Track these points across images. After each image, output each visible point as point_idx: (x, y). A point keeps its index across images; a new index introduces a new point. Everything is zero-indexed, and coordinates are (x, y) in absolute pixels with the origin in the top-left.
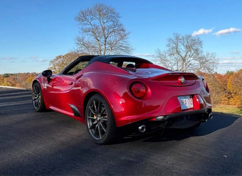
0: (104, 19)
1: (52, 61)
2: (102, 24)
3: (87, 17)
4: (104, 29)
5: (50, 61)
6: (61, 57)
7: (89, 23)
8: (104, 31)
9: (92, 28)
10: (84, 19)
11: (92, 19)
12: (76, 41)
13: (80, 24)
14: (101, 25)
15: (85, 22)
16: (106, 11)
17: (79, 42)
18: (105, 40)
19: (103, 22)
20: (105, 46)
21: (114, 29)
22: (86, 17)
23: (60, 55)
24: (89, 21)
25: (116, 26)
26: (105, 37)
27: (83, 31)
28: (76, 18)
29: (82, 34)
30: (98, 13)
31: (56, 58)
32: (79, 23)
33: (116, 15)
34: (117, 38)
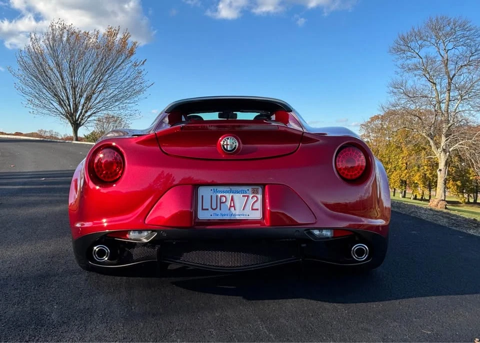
0: (447, 43)
1: (363, 125)
2: (443, 53)
3: (412, 44)
4: (446, 62)
5: (361, 125)
6: (379, 118)
7: (415, 55)
8: (446, 65)
9: (421, 63)
11: (421, 46)
12: (391, 89)
13: (399, 58)
14: (441, 55)
15: (409, 54)
16: (452, 29)
17: (395, 90)
18: (450, 81)
19: (445, 49)
20: (449, 93)
21: (470, 60)
23: (377, 115)
24: (416, 50)
25: (475, 53)
26: (449, 76)
27: (403, 70)
28: (391, 49)
29: (401, 76)
30: (433, 34)
31: (369, 120)
32: (397, 57)
33: (472, 32)
34: (474, 76)
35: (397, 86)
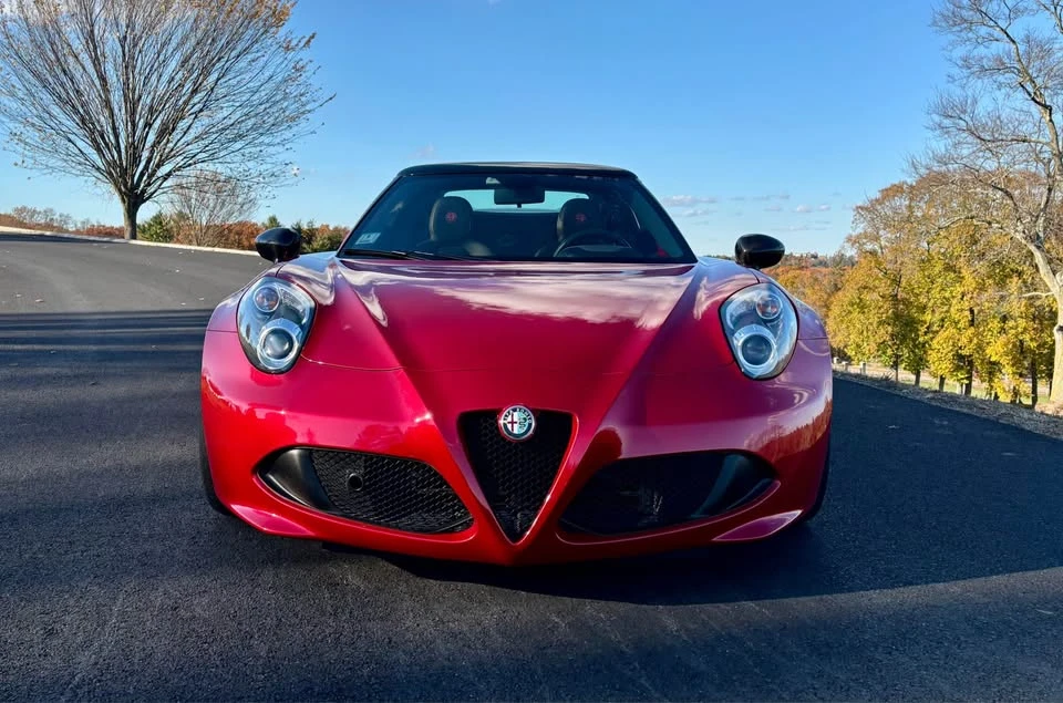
1: (862, 208)
3: (992, 8)
5: (857, 208)
6: (902, 192)
7: (997, 33)
9: (1014, 54)
10: (977, 17)
11: (1014, 13)
12: (937, 118)
13: (956, 42)
15: (983, 31)
17: (947, 122)
22: (984, 9)
23: (897, 182)
24: (999, 22)
27: (966, 72)
28: (938, 17)
29: (962, 87)
31: (878, 195)
32: (951, 37)
35: (951, 113)
